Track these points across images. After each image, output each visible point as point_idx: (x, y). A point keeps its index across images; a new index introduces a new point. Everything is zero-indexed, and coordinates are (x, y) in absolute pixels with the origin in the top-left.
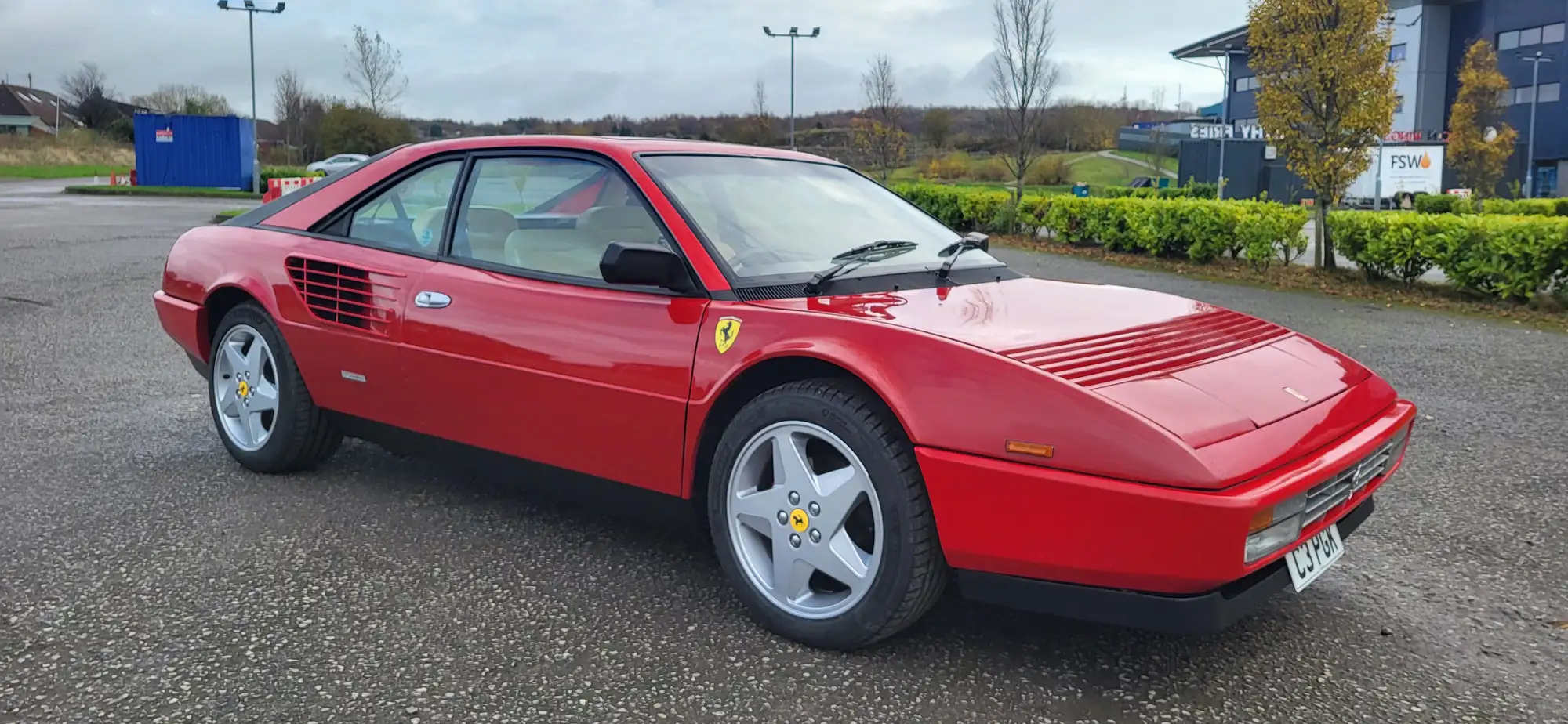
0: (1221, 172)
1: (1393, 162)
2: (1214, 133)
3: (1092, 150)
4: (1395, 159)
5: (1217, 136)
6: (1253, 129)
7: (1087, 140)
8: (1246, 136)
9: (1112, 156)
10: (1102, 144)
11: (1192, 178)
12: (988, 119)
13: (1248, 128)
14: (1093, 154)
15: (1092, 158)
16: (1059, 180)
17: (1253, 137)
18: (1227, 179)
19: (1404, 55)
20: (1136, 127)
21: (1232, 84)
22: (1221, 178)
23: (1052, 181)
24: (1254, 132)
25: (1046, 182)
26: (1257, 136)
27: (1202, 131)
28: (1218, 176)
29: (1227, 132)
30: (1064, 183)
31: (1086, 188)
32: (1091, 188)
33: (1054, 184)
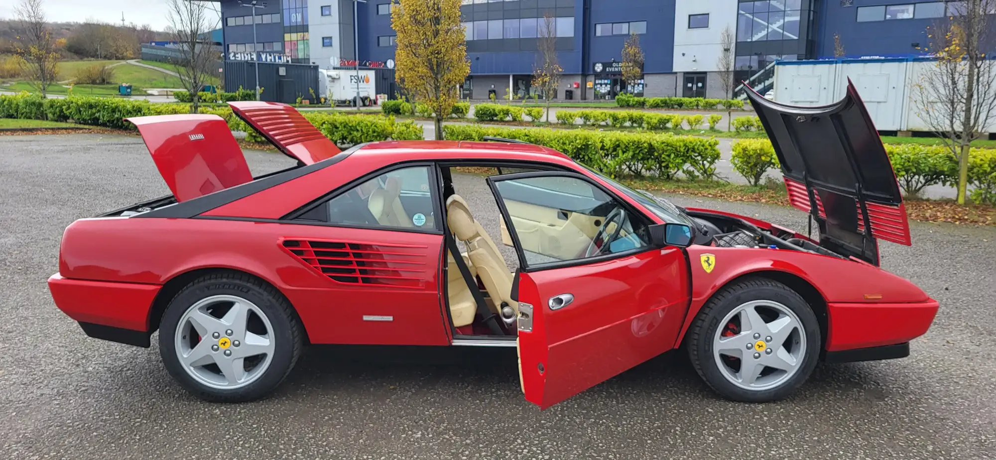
0: (258, 83)
1: (351, 79)
2: (244, 57)
3: (117, 58)
4: (352, 78)
5: (246, 59)
6: (268, 55)
7: (112, 50)
8: (264, 60)
9: (137, 64)
10: (125, 54)
11: (241, 87)
12: (11, 28)
13: (265, 55)
14: (123, 62)
15: (124, 65)
16: (103, 80)
17: (268, 60)
18: (263, 88)
19: (330, 12)
20: (153, 44)
21: (224, 20)
22: (258, 87)
23: (98, 81)
24: (269, 58)
25: (94, 82)
26: (271, 60)
27: (237, 56)
28: (256, 86)
29: (252, 57)
30: (108, 83)
31: (130, 87)
32: (133, 87)
33: (99, 84)
